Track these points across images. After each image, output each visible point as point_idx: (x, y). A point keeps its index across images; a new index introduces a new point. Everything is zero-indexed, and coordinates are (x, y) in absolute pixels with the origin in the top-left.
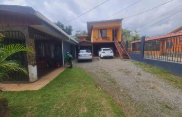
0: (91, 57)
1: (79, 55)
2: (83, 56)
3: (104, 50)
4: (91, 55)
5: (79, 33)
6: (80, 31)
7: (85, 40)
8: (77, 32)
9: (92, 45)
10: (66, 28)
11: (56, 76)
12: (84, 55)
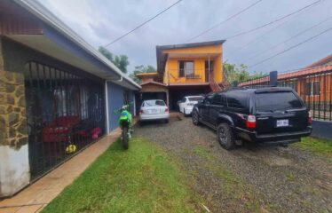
0: (166, 115)
1: (142, 112)
2: (150, 112)
3: (190, 99)
4: (166, 110)
5: (141, 70)
6: (142, 66)
7: (151, 81)
8: (137, 68)
9: (167, 92)
10: (117, 60)
11: (85, 166)
12: (153, 110)
